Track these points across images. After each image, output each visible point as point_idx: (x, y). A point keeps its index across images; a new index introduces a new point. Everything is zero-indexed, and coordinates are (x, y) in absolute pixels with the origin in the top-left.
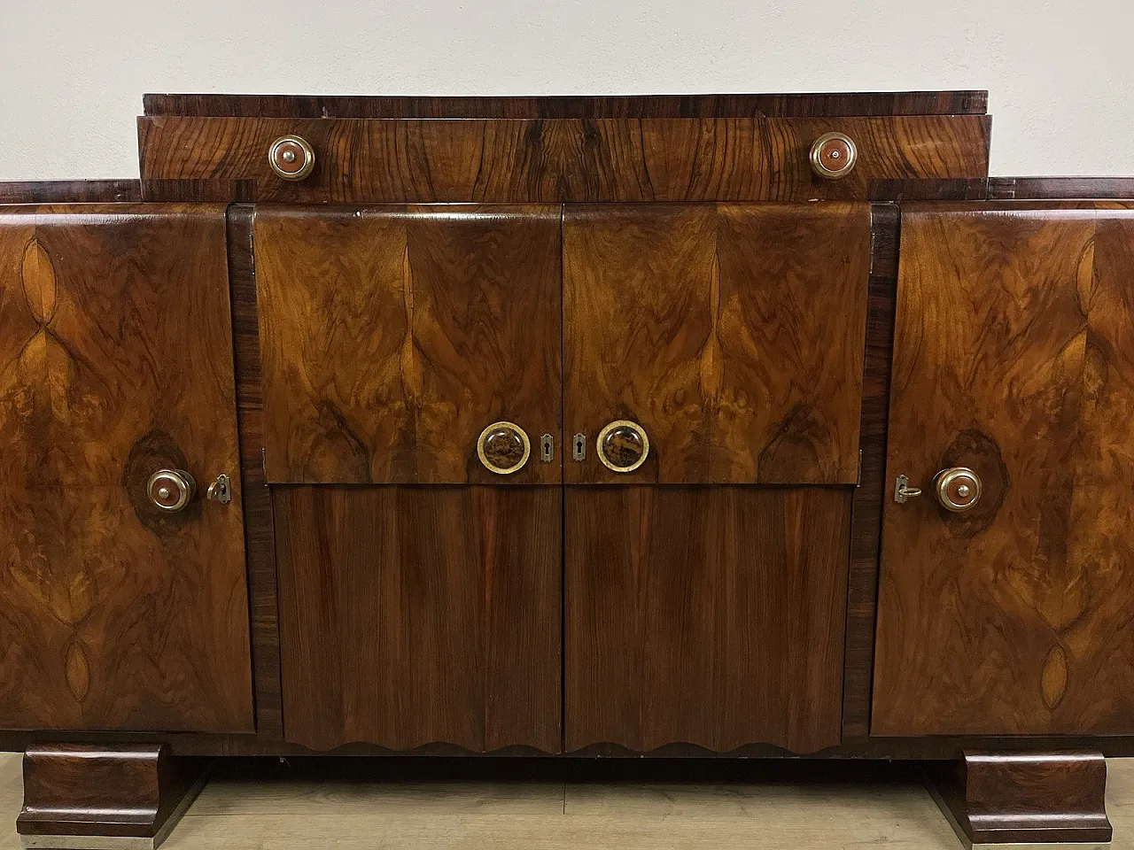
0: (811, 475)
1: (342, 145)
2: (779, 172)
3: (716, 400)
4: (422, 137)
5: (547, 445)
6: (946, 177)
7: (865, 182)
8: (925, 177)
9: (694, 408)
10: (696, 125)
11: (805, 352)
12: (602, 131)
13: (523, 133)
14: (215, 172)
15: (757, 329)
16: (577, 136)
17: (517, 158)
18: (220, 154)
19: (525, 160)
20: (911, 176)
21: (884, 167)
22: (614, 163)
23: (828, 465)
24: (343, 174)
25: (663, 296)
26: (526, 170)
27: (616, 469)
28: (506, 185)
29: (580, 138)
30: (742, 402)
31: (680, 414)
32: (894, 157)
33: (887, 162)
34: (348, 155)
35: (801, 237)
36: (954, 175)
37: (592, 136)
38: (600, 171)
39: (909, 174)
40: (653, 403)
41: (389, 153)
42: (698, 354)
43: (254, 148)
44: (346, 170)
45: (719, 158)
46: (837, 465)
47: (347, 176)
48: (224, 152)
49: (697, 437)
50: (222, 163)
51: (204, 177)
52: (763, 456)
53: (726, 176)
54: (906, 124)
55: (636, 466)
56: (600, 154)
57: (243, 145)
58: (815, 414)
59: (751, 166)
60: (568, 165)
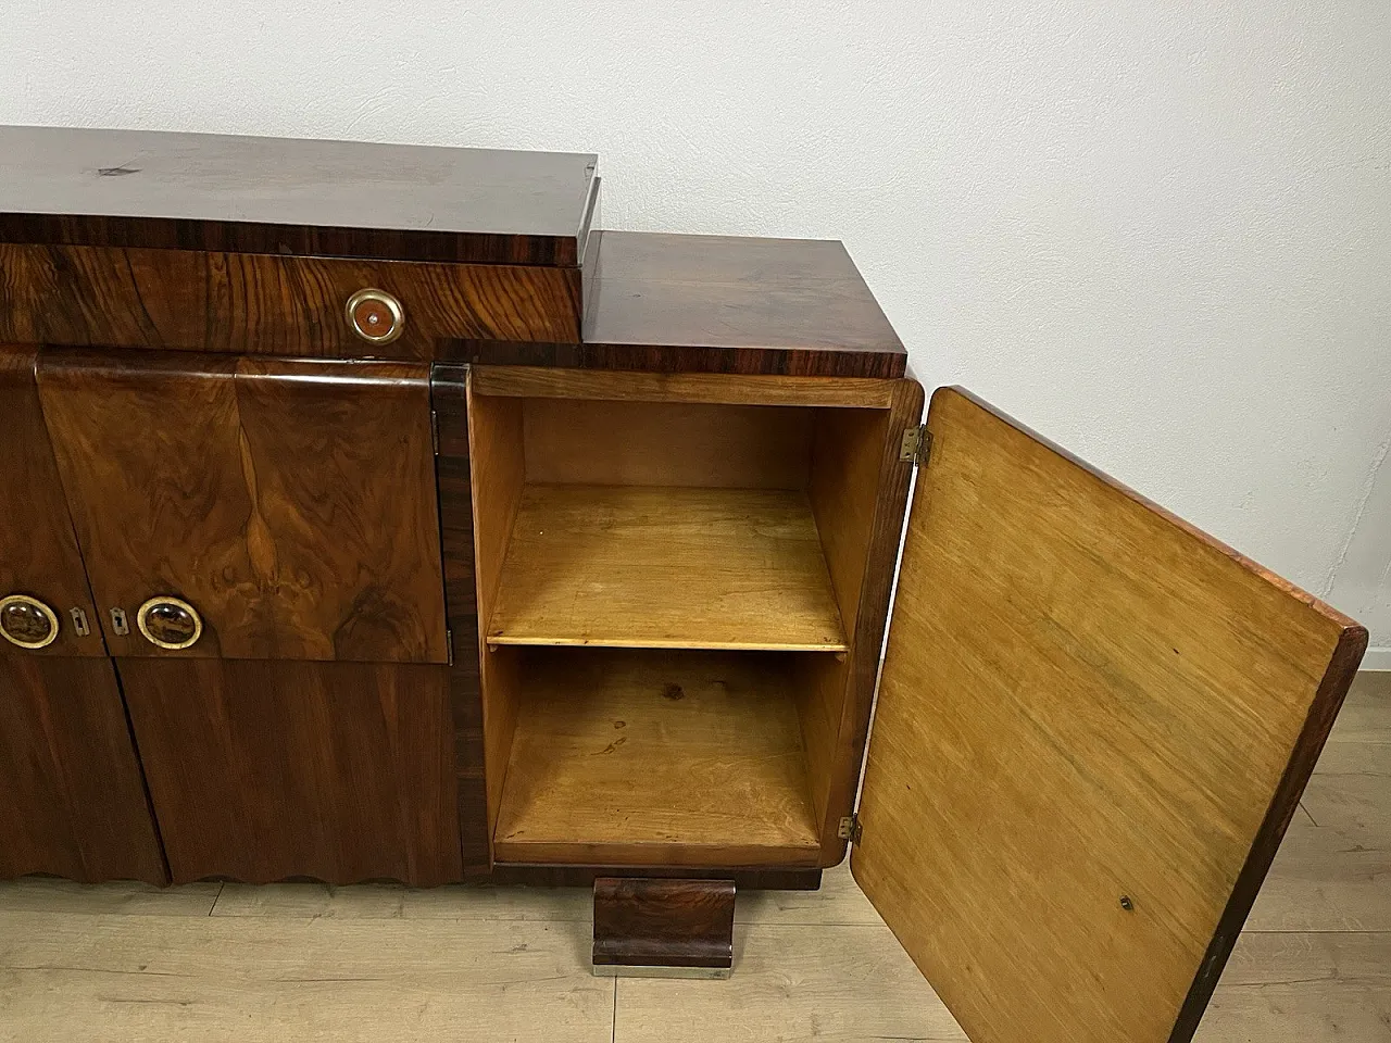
0: (395, 653)
3: (272, 579)
5: (78, 619)
6: (530, 339)
7: (430, 341)
8: (504, 338)
9: (247, 586)
10: (201, 261)
11: (370, 536)
12: (77, 262)
15: (308, 509)
16: (46, 267)
20: (486, 337)
21: (451, 323)
22: (102, 302)
23: (413, 646)
25: (184, 471)
27: (165, 645)
29: (50, 268)
30: (304, 582)
31: (234, 591)
32: (464, 315)
33: (455, 318)
35: (345, 413)
36: (539, 338)
37: (64, 266)
38: (85, 310)
39: (484, 334)
40: (199, 581)
42: (243, 531)
45: (239, 302)
46: (423, 646)
49: (258, 615)
52: (338, 636)
53: (252, 325)
54: (473, 273)
55: (191, 643)
56: (79, 289)
58: (389, 597)
59: (282, 314)
60: (41, 302)
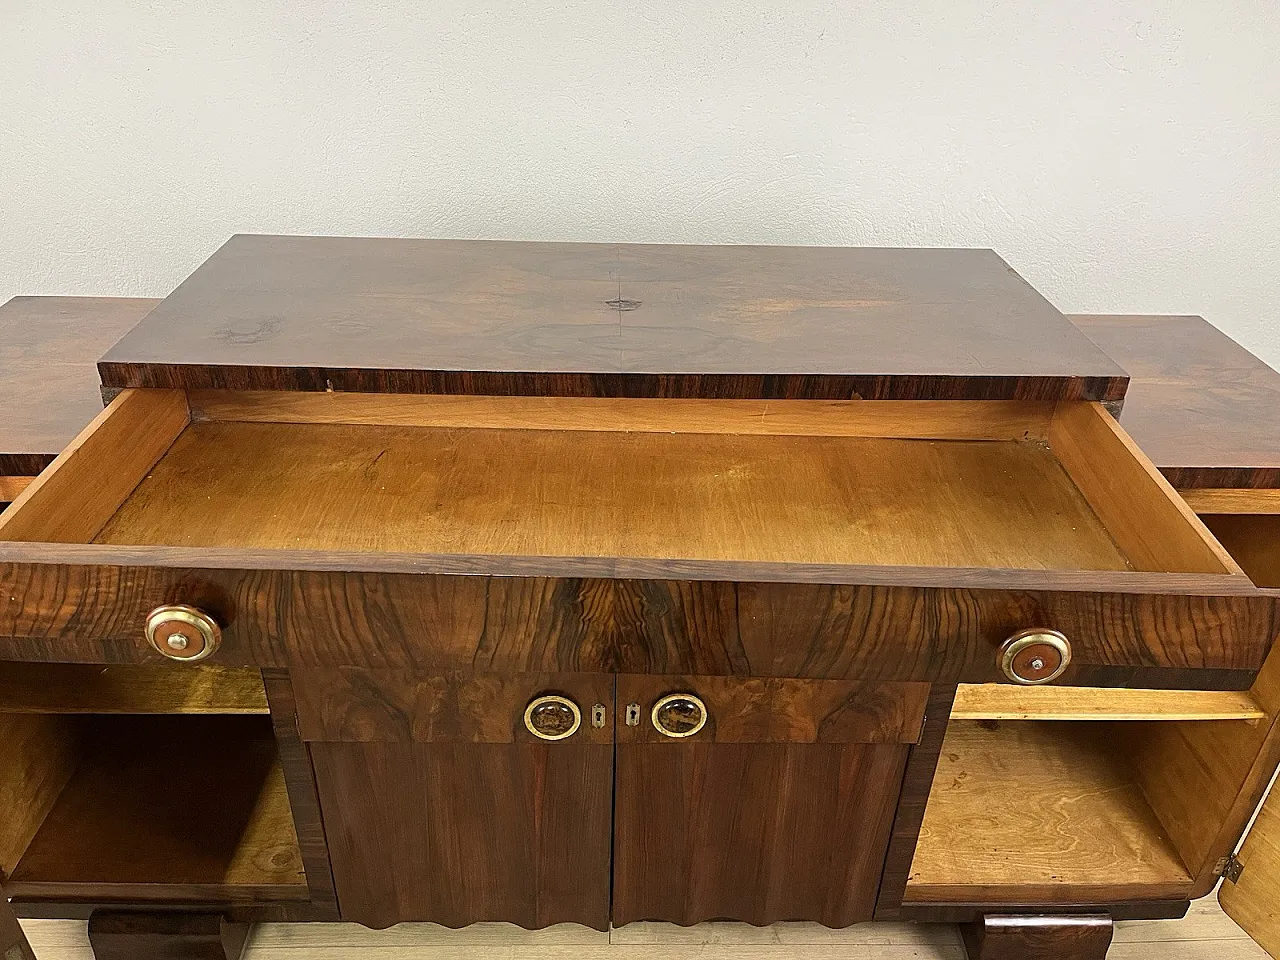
1: (261, 601)
2: (945, 652)
4: (387, 595)
6: (1201, 666)
8: (1169, 665)
10: (825, 592)
12: (675, 595)
13: (549, 596)
14: (66, 630)
16: (635, 600)
17: (540, 623)
18: (68, 610)
19: (554, 626)
20: (1146, 664)
21: (1108, 651)
22: (691, 634)
24: (270, 638)
26: (555, 637)
28: (525, 653)
29: (640, 602)
32: (1129, 643)
33: (1115, 648)
34: (273, 614)
36: (1212, 665)
37: (658, 600)
38: (669, 641)
39: (1145, 661)
41: (337, 614)
43: (120, 604)
44: (274, 633)
45: (855, 632)
47: (274, 638)
48: (75, 608)
50: (75, 618)
51: (52, 635)
53: (862, 654)
56: (669, 622)
57: (102, 597)
60: (620, 633)
